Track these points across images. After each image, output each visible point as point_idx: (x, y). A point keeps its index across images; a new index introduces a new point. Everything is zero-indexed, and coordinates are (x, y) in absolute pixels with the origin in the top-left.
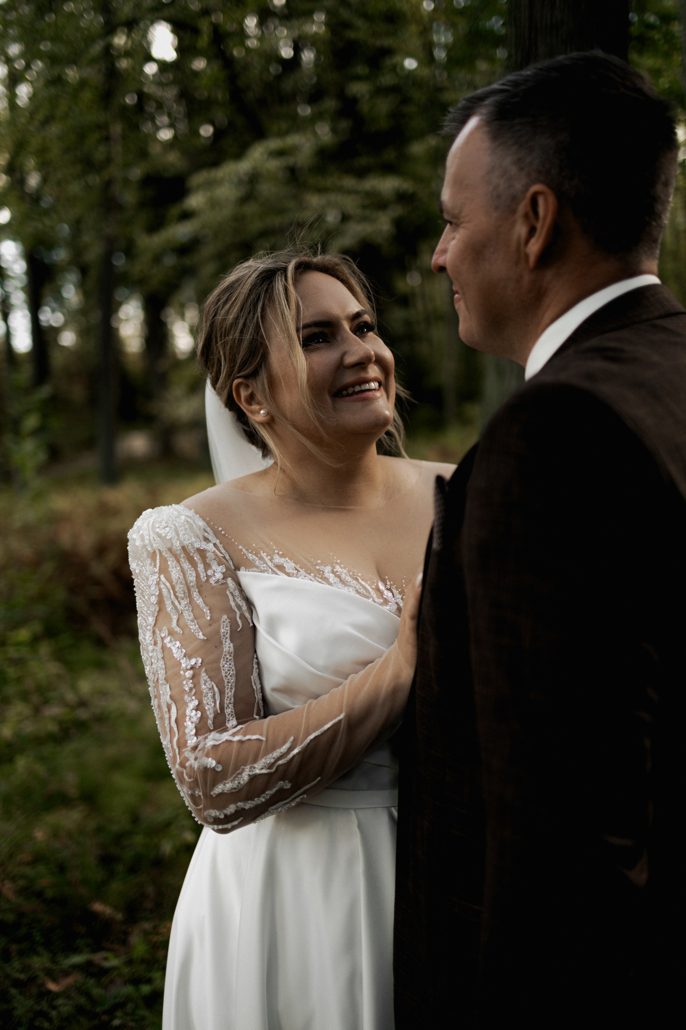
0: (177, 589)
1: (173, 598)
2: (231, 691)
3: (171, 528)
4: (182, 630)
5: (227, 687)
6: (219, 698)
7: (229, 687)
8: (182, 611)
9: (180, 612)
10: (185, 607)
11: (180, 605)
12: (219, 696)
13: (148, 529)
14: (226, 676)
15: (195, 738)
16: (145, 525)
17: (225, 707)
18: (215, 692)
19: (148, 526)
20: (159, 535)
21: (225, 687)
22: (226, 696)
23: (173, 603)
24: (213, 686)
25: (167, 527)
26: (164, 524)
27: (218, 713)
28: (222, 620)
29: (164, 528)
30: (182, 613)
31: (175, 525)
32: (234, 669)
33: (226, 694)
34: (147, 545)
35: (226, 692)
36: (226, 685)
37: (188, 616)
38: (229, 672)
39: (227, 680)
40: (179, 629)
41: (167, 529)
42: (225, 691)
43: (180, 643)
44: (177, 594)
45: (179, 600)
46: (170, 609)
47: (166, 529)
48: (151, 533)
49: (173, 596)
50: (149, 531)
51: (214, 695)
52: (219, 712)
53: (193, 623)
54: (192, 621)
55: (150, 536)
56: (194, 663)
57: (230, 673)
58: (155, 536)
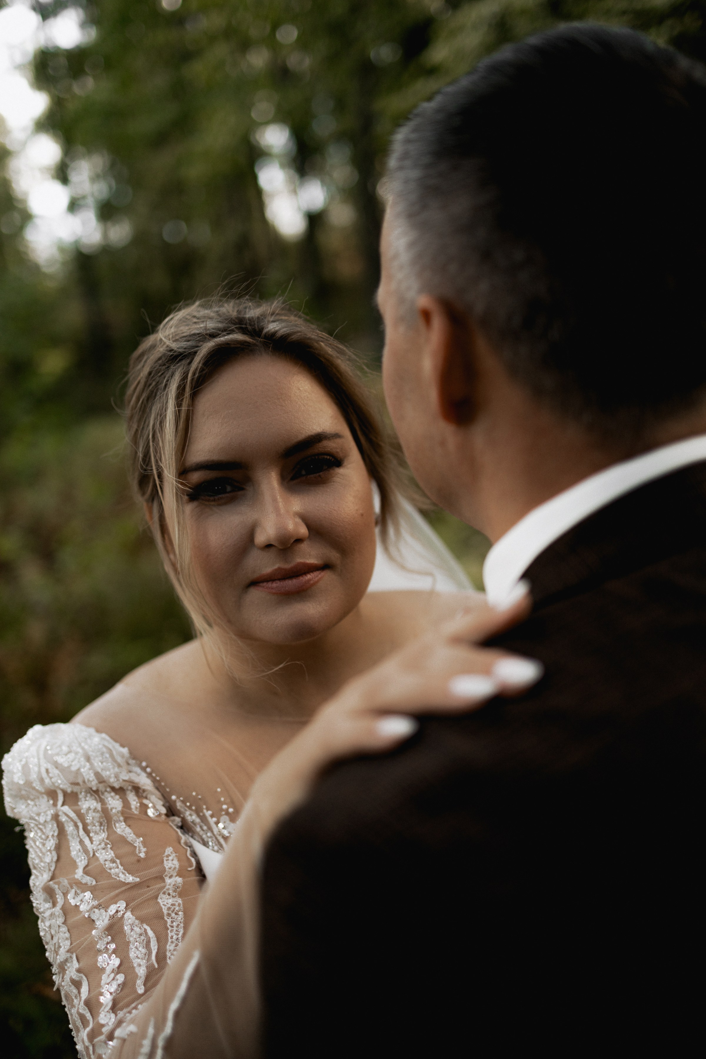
0: (89, 819)
1: (83, 835)
2: (178, 935)
3: (76, 753)
4: (95, 879)
5: (170, 929)
6: (156, 947)
7: (175, 929)
8: (94, 852)
9: (91, 855)
10: (100, 844)
11: (92, 843)
12: (157, 943)
13: (38, 755)
14: (169, 915)
15: (113, 1016)
16: (33, 749)
17: (168, 957)
18: (149, 938)
19: (38, 752)
20: (57, 765)
21: (168, 929)
22: (170, 940)
23: (81, 842)
24: (145, 930)
25: (70, 752)
26: (65, 749)
27: (155, 969)
28: (166, 854)
29: (66, 755)
30: (94, 855)
31: (83, 748)
32: (181, 902)
33: (169, 938)
34: (35, 780)
35: (170, 935)
36: (169, 927)
37: (105, 855)
38: (173, 908)
39: (170, 920)
40: (88, 878)
41: (71, 756)
42: (167, 935)
43: (92, 894)
44: (89, 828)
45: (91, 835)
46: (75, 853)
47: (69, 756)
48: (43, 761)
49: (81, 832)
50: (39, 759)
51: (148, 942)
52: (156, 966)
53: (114, 865)
54: (113, 861)
55: (39, 766)
56: (114, 911)
57: (175, 908)
58: (49, 766)
